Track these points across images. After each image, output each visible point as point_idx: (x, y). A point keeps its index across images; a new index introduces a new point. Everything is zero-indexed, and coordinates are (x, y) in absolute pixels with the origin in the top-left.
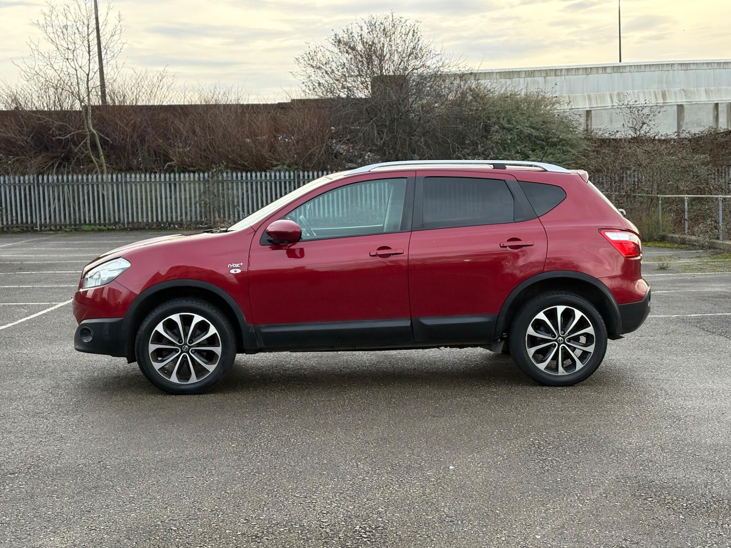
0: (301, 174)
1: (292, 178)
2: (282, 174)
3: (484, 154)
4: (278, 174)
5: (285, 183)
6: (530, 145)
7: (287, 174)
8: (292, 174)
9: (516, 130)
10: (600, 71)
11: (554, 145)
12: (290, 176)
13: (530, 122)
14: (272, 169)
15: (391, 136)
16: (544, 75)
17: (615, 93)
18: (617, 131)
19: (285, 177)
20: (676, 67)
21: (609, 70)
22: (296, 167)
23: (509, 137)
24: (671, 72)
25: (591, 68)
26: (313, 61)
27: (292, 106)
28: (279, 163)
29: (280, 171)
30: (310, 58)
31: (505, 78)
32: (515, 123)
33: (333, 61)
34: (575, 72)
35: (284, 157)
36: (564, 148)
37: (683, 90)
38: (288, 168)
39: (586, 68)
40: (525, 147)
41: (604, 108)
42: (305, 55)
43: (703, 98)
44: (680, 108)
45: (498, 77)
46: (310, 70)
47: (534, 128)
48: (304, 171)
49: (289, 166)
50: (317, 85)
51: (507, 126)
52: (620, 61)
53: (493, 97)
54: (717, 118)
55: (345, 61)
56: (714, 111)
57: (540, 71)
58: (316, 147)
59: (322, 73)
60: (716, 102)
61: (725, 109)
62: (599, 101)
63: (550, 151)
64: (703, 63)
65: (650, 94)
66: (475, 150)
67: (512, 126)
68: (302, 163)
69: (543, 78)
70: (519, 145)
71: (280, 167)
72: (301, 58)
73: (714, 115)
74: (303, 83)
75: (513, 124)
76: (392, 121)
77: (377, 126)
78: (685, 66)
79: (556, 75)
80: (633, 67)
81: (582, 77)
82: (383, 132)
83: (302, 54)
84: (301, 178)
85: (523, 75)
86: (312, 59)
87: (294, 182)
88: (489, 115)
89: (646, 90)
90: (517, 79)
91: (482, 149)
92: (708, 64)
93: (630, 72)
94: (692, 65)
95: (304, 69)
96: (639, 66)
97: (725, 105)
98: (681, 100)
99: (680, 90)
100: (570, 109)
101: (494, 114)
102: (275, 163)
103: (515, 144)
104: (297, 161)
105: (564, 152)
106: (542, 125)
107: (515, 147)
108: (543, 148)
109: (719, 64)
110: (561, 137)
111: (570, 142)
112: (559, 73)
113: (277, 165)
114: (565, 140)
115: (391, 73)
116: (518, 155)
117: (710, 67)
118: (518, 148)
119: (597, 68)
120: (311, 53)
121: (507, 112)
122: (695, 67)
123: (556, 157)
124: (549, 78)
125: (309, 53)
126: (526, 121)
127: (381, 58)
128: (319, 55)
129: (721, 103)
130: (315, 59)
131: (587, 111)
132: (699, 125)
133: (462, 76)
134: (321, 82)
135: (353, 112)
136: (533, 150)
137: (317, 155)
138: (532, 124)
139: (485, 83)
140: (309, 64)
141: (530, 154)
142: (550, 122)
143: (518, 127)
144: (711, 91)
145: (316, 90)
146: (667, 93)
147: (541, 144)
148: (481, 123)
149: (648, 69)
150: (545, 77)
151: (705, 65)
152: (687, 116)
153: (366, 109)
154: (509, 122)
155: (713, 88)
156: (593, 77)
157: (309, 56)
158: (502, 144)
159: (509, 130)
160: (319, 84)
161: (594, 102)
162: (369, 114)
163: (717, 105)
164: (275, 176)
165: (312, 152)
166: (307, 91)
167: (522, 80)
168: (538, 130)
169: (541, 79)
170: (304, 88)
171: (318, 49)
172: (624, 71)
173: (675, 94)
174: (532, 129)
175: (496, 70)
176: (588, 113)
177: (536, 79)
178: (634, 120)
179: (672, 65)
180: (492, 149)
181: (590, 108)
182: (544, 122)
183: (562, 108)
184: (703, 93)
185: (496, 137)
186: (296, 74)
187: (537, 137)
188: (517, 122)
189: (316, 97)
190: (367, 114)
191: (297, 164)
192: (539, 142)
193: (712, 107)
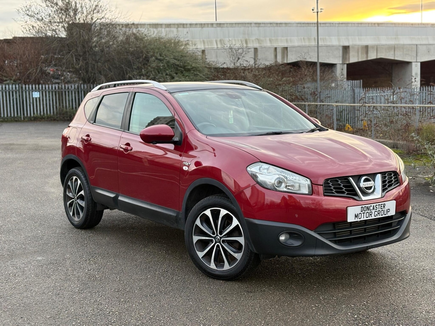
0: (24, 86)
1: (17, 89)
2: (11, 86)
3: (146, 75)
4: (7, 86)
5: (13, 92)
6: (175, 70)
7: (14, 86)
8: (17, 86)
9: (165, 61)
10: (210, 26)
11: (188, 70)
12: (16, 88)
13: (174, 56)
14: (3, 83)
15: (85, 62)
16: (176, 26)
17: (219, 40)
18: (224, 63)
19: (12, 88)
20: (253, 25)
21: (215, 26)
22: (20, 82)
23: (162, 65)
24: (250, 28)
25: (204, 24)
26: (29, 11)
27: (15, 41)
28: (7, 79)
29: (8, 84)
30: (26, 9)
31: (153, 28)
32: (165, 56)
33: (42, 12)
34: (195, 26)
35: (10, 75)
36: (195, 73)
37: (257, 39)
38: (14, 82)
39: (201, 24)
40: (171, 71)
41: (213, 49)
42: (23, 8)
43: (268, 44)
44: (256, 50)
45: (148, 27)
46: (27, 18)
47: (176, 59)
48: (25, 85)
49: (15, 81)
50: (31, 27)
51: (159, 57)
52: (216, 20)
53: (148, 39)
54: (276, 56)
55: (50, 12)
56: (274, 52)
57: (174, 24)
58: (33, 69)
59: (35, 20)
60: (275, 47)
61: (281, 51)
62: (209, 44)
63: (187, 74)
64: (268, 23)
65: (238, 41)
66: (140, 72)
67: (163, 58)
68: (23, 79)
69: (176, 29)
70: (167, 70)
71: (8, 82)
72: (20, 9)
73: (274, 54)
74: (22, 26)
75: (163, 57)
76: (85, 53)
77: (75, 55)
78: (258, 24)
79: (184, 27)
80: (229, 24)
81: (198, 29)
82: (79, 60)
83: (21, 7)
84: (24, 89)
85: (164, 26)
86: (28, 10)
87: (19, 92)
88: (148, 50)
89: (236, 39)
90: (160, 29)
91: (145, 72)
92: (271, 23)
93: (227, 27)
94: (262, 24)
95: (23, 17)
96: (231, 24)
97: (280, 49)
98: (256, 45)
99: (255, 39)
100: (196, 49)
101: (150, 50)
102: (5, 79)
103: (165, 69)
104: (20, 78)
105: (195, 75)
106: (181, 58)
107: (165, 71)
108: (182, 72)
109: (277, 24)
110: (193, 66)
111: (198, 69)
112: (185, 26)
113: (6, 80)
114: (195, 68)
115: (82, 21)
116: (167, 76)
117: (272, 25)
118: (167, 72)
119: (208, 24)
120: (28, 7)
121: (159, 49)
122: (263, 25)
123: (190, 78)
124: (179, 29)
125: (26, 6)
126: (171, 55)
127: (75, 11)
128: (33, 8)
129: (278, 48)
130: (30, 10)
131: (203, 50)
132: (266, 60)
133: (127, 25)
134: (34, 25)
135: (58, 45)
136: (176, 74)
137: (34, 74)
138: (175, 57)
139: (143, 30)
140: (26, 14)
141: (175, 76)
142: (185, 56)
143: (166, 59)
144: (273, 40)
145: (31, 31)
146: (248, 41)
147: (181, 70)
148: (143, 55)
149: (237, 25)
150: (177, 28)
151: (269, 24)
152: (260, 55)
153: (67, 44)
154: (161, 55)
155: (273, 38)
156: (205, 29)
157: (26, 8)
158: (157, 69)
159: (160, 60)
160: (33, 27)
161: (206, 44)
162: (68, 47)
163: (276, 49)
164: (5, 87)
165: (30, 72)
166: (25, 31)
167: (163, 30)
168: (179, 60)
169: (175, 30)
170: (23, 29)
171: (32, 4)
172: (223, 26)
173: (253, 41)
174: (175, 60)
175: (147, 22)
176: (203, 52)
177: (172, 29)
178: (233, 56)
179: (251, 23)
180: (151, 72)
181: (204, 48)
182: (182, 56)
183: (191, 48)
184: (268, 42)
185: (154, 65)
186: (17, 20)
187: (178, 65)
188: (165, 55)
189: (32, 36)
190: (68, 48)
191: (20, 80)
192: (179, 68)
193: (273, 50)
